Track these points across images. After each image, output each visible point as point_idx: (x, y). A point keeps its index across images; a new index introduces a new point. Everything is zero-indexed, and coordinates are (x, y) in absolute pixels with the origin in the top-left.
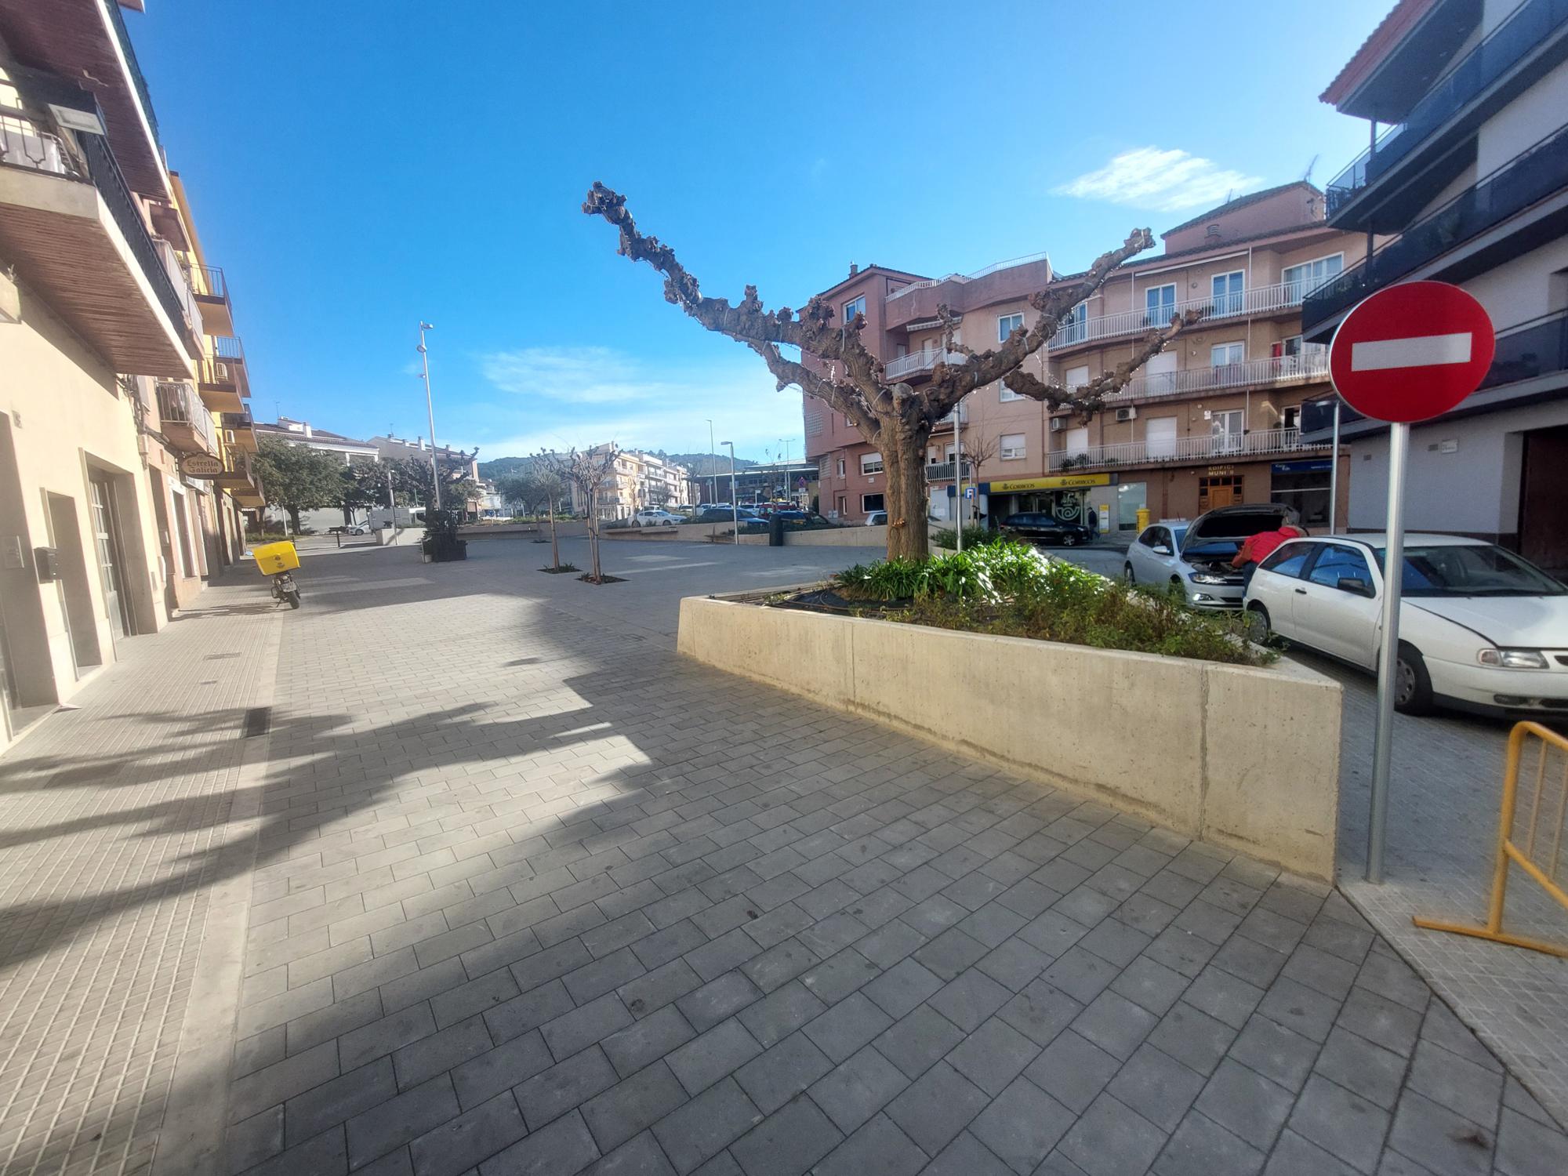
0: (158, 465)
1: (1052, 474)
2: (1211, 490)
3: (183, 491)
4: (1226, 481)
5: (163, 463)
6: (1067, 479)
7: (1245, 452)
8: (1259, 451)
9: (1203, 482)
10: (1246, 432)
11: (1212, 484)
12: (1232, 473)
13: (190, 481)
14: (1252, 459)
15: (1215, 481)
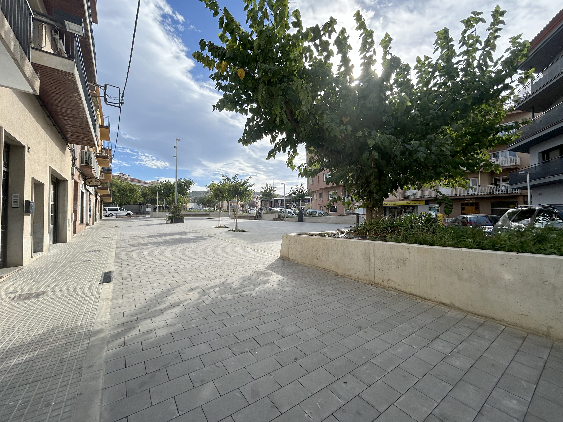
0: (77, 180)
1: (403, 200)
2: (466, 208)
3: (84, 191)
4: (472, 204)
5: (79, 179)
6: (409, 202)
7: (479, 194)
8: (485, 193)
9: (463, 205)
10: (479, 186)
11: (466, 206)
12: (474, 201)
13: (88, 187)
14: (482, 196)
15: (467, 204)
